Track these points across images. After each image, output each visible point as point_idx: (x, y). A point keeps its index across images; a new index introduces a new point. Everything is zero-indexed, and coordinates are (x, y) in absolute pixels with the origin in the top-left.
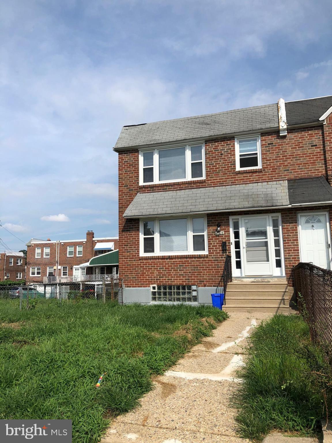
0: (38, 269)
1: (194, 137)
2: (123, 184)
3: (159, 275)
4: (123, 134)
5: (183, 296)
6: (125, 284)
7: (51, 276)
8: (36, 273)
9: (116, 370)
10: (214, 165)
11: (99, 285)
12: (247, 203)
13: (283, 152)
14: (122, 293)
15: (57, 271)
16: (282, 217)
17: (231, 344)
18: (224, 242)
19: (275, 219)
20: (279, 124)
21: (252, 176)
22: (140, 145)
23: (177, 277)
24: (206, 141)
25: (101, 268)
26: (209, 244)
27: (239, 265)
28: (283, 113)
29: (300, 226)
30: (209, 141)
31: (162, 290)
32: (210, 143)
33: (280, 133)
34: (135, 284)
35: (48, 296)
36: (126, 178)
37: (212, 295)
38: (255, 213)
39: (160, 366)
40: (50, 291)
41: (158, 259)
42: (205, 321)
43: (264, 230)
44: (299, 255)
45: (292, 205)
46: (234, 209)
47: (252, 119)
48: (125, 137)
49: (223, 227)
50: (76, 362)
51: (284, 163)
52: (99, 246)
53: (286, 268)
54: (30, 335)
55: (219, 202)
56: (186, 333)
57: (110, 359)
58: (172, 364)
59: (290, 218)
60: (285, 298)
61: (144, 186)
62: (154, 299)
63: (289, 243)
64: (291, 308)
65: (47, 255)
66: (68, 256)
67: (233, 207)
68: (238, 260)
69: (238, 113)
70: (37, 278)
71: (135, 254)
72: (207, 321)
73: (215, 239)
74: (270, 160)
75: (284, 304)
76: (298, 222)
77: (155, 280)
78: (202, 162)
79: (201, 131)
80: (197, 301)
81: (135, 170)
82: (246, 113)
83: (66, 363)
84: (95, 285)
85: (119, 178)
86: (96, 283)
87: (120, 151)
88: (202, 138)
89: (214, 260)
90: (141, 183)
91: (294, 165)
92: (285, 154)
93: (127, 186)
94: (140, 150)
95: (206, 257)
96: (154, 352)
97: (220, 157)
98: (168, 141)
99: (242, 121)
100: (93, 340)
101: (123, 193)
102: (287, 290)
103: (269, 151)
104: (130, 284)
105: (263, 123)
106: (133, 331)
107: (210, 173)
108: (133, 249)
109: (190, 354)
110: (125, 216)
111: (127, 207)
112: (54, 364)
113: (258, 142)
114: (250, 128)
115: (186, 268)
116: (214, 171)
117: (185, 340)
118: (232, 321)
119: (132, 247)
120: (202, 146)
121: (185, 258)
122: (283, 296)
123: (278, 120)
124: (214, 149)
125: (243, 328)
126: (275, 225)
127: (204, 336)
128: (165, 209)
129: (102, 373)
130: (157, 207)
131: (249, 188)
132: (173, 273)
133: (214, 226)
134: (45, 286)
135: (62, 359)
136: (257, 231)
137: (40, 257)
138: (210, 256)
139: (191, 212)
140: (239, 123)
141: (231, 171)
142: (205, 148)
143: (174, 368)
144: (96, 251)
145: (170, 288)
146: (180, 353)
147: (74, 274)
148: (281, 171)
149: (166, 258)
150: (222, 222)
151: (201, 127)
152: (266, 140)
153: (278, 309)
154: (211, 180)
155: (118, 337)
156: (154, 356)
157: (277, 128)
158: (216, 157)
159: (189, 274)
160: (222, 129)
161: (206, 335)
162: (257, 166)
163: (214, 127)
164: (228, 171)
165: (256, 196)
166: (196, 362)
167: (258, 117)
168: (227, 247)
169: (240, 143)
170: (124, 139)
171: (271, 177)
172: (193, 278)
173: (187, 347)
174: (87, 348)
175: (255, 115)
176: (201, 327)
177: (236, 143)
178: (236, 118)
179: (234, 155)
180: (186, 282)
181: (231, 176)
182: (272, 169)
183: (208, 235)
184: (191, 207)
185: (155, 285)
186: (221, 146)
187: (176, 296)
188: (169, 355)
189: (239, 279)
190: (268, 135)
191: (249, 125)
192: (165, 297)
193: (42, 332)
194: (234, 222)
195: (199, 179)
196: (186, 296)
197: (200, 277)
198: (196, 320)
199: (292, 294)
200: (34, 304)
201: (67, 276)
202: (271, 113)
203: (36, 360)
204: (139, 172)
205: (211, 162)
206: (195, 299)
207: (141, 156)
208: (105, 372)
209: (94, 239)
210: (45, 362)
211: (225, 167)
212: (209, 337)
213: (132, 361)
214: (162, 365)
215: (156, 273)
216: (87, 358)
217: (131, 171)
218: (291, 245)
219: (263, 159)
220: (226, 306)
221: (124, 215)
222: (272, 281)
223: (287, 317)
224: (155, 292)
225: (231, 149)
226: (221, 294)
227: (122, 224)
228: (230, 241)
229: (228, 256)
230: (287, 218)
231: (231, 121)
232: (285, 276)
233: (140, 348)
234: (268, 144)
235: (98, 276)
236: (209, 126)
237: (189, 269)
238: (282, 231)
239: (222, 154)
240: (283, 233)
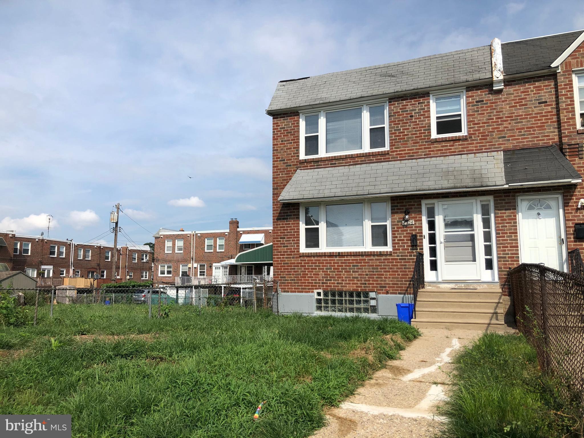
0: (168, 267)
1: (374, 94)
2: (279, 158)
3: (325, 277)
4: (279, 92)
5: (358, 306)
6: (281, 288)
7: (185, 276)
8: (166, 272)
9: (278, 398)
10: (402, 131)
11: (245, 288)
12: (446, 182)
13: (497, 112)
14: (277, 299)
15: (193, 269)
16: (495, 201)
17: (426, 371)
18: (414, 235)
19: (484, 205)
20: (492, 74)
21: (453, 146)
22: (301, 105)
23: (349, 280)
24: (389, 99)
25: (248, 266)
26: (394, 237)
27: (434, 266)
28: (498, 59)
29: (520, 214)
30: (394, 98)
31: (330, 297)
32: (396, 102)
33: (494, 86)
34: (295, 289)
35: (181, 301)
36: (282, 149)
37: (397, 305)
38: (457, 196)
39: (334, 395)
40: (184, 295)
41: (324, 256)
42: (390, 340)
43: (469, 218)
44: (518, 254)
45: (510, 185)
46: (429, 190)
47: (453, 69)
48: (282, 96)
49: (413, 214)
50: (227, 387)
51: (499, 128)
52: (245, 239)
53: (499, 271)
54: (167, 351)
55: (406, 181)
56: (366, 353)
57: (270, 384)
58: (350, 393)
59: (506, 203)
60: (499, 311)
61: (306, 160)
62: (319, 308)
63: (504, 237)
64: (506, 325)
65: (180, 249)
66: (206, 251)
67: (427, 188)
68: (433, 258)
69: (434, 60)
70: (167, 278)
71: (294, 249)
72: (392, 339)
73: (402, 231)
74: (479, 124)
75: (497, 319)
76: (517, 209)
77: (320, 283)
78: (384, 127)
79: (384, 85)
80: (376, 313)
81: (294, 140)
82: (446, 60)
83: (214, 387)
84: (240, 288)
85: (273, 150)
86: (241, 286)
87: (274, 114)
88: (385, 95)
89: (400, 259)
90: (302, 156)
91: (513, 130)
92: (499, 115)
93: (284, 160)
94: (301, 113)
95: (390, 255)
96: (326, 376)
97: (409, 120)
98: (338, 99)
99: (440, 71)
100: (247, 358)
101: (279, 169)
102: (501, 301)
103: (478, 111)
104: (288, 289)
105: (469, 74)
106: (297, 348)
107: (395, 142)
108: (291, 243)
109: (373, 381)
110: (280, 200)
111: (284, 188)
112: (199, 388)
113: (462, 99)
114: (451, 80)
115: (362, 269)
116: (401, 139)
117: (365, 363)
118: (426, 340)
119: (290, 241)
120: (385, 106)
121: (360, 255)
122: (495, 309)
123: (490, 68)
124: (401, 109)
125: (441, 350)
126: (485, 212)
127: (389, 358)
128: (333, 191)
129: (261, 401)
130: (323, 187)
131: (449, 161)
132: (344, 275)
133: (401, 212)
134: (178, 288)
135: (209, 382)
136: (460, 220)
137: (171, 252)
138: (394, 253)
139: (368, 194)
140: (436, 74)
141: (425, 139)
142: (389, 108)
143: (352, 398)
144: (241, 244)
145: (340, 295)
146: (359, 379)
147: (214, 274)
148: (494, 138)
149: (335, 256)
150: (412, 208)
151: (383, 80)
152: (473, 96)
153: (488, 327)
154: (397, 151)
155: (278, 356)
156: (326, 382)
157: (490, 79)
158: (404, 120)
159: (366, 277)
160: (412, 83)
161: (391, 358)
162: (461, 131)
163: (400, 80)
164: (420, 140)
165: (459, 173)
166: (381, 392)
167: (462, 65)
168: (418, 242)
169: (437, 101)
170: (279, 99)
171: (480, 146)
172: (371, 282)
173: (368, 372)
174: (239, 369)
175: (459, 63)
176: (385, 347)
177: (431, 101)
178: (432, 67)
179: (429, 117)
180: (361, 287)
181: (425, 145)
182: (482, 136)
183: (392, 225)
184: (368, 188)
185: (321, 291)
186: (410, 105)
187: (348, 305)
188: (345, 381)
189: (435, 284)
190: (476, 90)
191: (450, 77)
192: (333, 307)
193: (181, 346)
194: (428, 208)
195: (380, 151)
196: (362, 305)
197: (381, 281)
198: (378, 337)
199: (507, 307)
200: (167, 311)
201: (205, 277)
202: (481, 59)
203: (176, 382)
204: (299, 142)
205: (398, 127)
206: (374, 309)
207: (303, 120)
208: (264, 400)
209: (238, 230)
210: (188, 384)
211: (416, 134)
212: (396, 360)
213: (298, 388)
214: (337, 395)
215: (322, 274)
216: (240, 382)
217: (289, 140)
218: (507, 240)
219: (469, 122)
220: (416, 320)
221: (280, 198)
222: (480, 288)
223: (502, 337)
224: (320, 300)
225: (424, 109)
226: (409, 304)
227: (277, 210)
228: (422, 233)
229: (419, 253)
230: (502, 203)
231: (425, 71)
232: (499, 281)
233: (307, 371)
234: (477, 102)
235: (245, 277)
236: (394, 78)
237: (366, 270)
238: (495, 220)
239: (412, 116)
240: (496, 223)
